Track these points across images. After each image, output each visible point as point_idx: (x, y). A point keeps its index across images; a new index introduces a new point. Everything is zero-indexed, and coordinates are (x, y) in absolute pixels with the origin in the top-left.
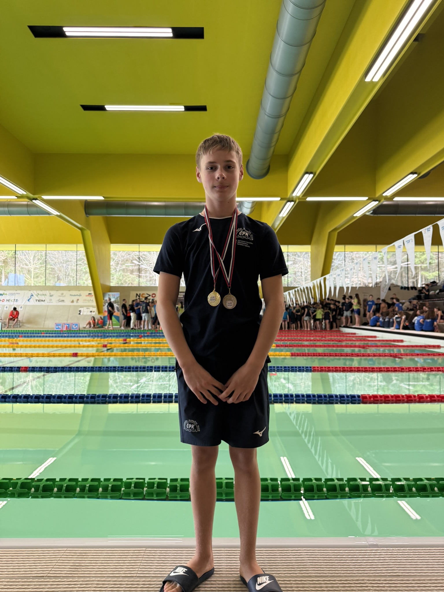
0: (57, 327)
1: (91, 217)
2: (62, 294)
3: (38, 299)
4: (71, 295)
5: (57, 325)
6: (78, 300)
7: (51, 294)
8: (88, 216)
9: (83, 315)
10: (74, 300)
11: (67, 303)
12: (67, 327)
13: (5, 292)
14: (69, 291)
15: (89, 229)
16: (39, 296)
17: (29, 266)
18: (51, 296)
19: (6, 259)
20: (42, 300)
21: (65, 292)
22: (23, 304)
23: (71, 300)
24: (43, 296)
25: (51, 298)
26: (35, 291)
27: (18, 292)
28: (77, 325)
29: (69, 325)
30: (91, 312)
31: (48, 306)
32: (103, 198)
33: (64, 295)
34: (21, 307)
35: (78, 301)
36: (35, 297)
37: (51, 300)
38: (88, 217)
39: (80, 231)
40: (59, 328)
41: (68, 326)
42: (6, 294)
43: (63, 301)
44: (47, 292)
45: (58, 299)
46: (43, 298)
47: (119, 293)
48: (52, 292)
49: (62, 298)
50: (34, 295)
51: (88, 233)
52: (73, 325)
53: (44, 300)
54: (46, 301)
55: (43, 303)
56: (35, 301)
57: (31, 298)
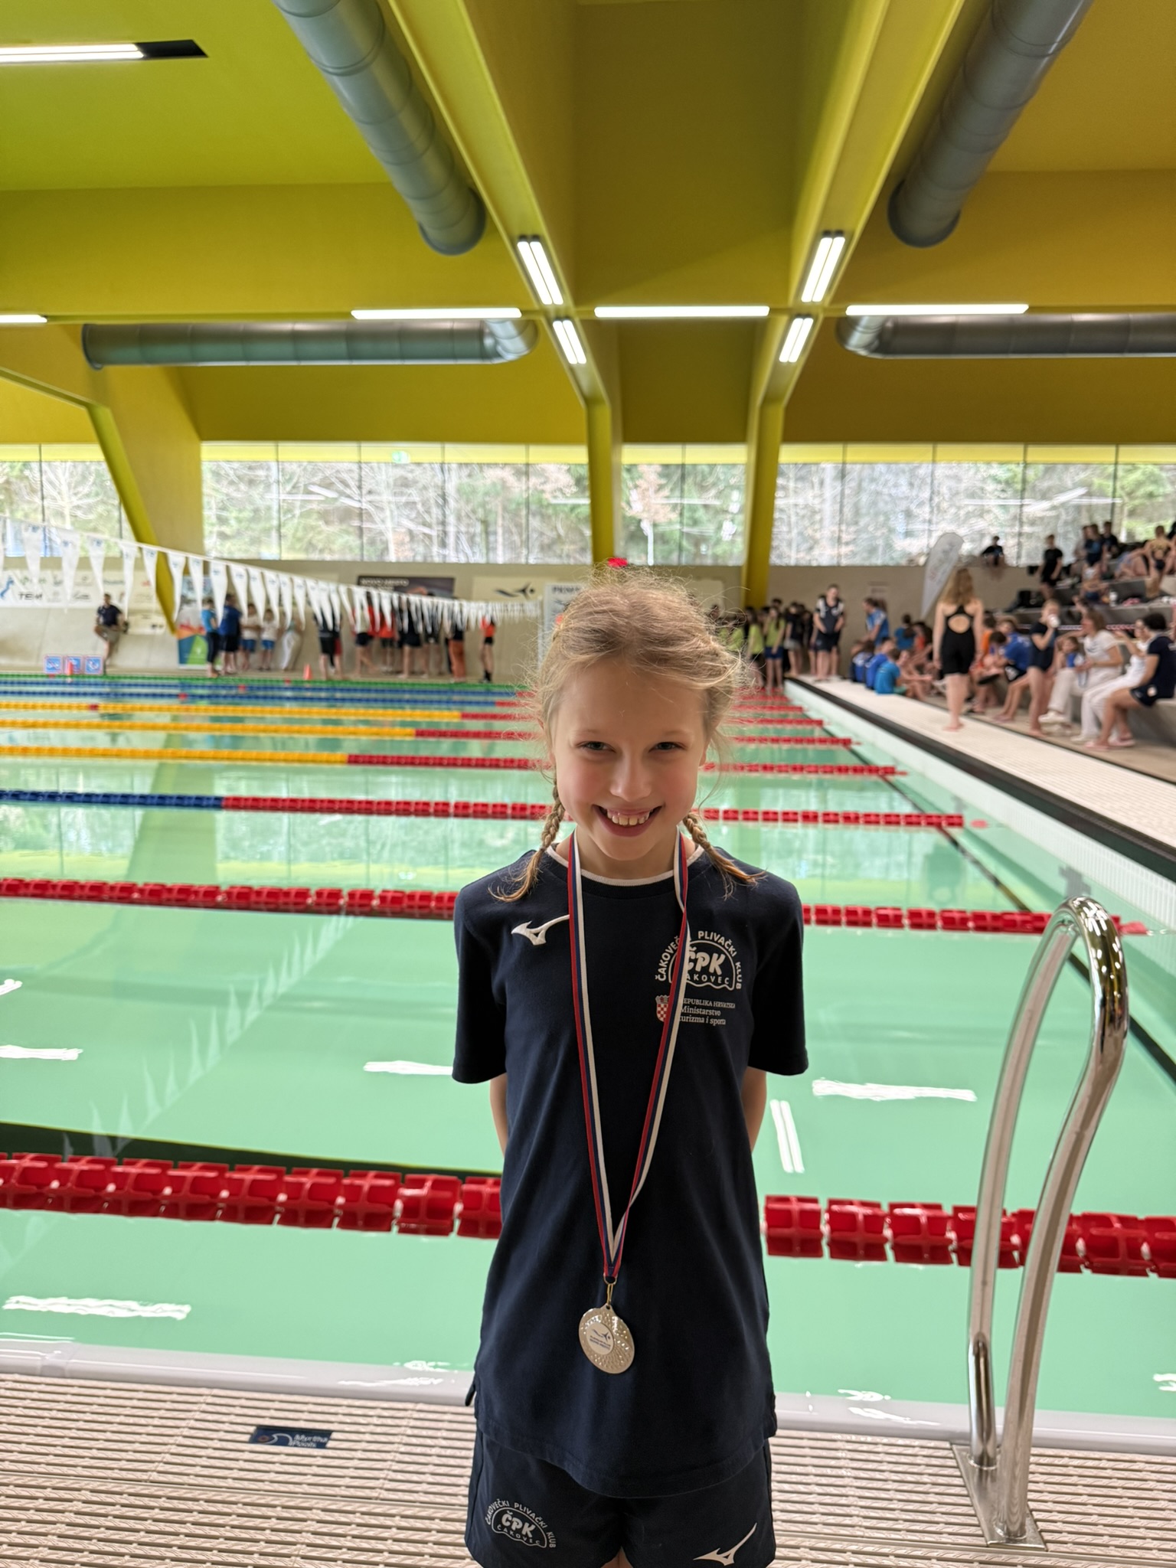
0: (51, 666)
1: (109, 370)
3: (25, 591)
5: (50, 660)
6: (122, 594)
7: (58, 579)
8: (98, 366)
12: (72, 666)
15: (107, 404)
16: (28, 584)
18: (60, 583)
20: (35, 595)
24: (39, 585)
25: (58, 589)
26: (18, 572)
29: (77, 660)
30: (154, 626)
31: (48, 610)
33: (88, 581)
35: (123, 598)
36: (18, 587)
37: (56, 594)
38: (98, 369)
39: (83, 409)
40: (54, 668)
41: (74, 663)
43: (86, 597)
44: (51, 574)
45: (75, 592)
46: (37, 589)
48: (61, 574)
49: (83, 590)
50: (16, 581)
51: (105, 414)
52: (89, 660)
53: (41, 596)
54: (44, 597)
55: (37, 603)
56: (18, 597)
57: (8, 588)
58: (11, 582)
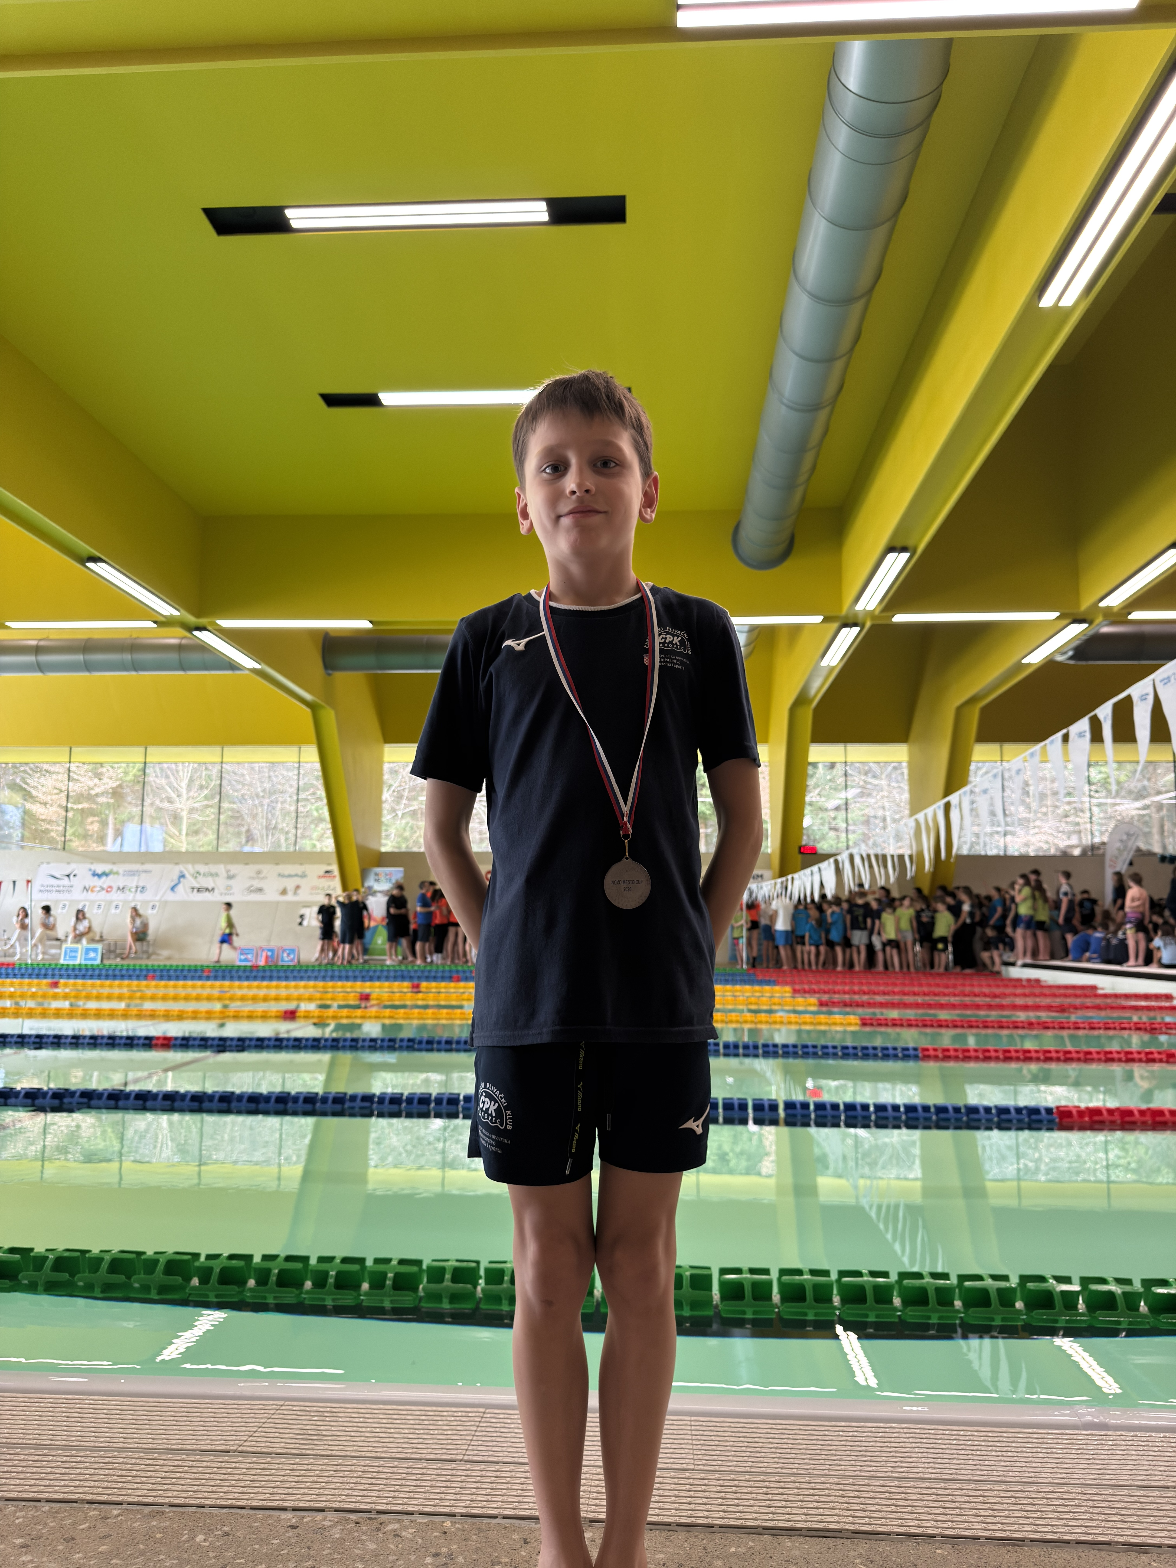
1: (339, 676)
2: (259, 872)
3: (197, 886)
4: (279, 875)
6: (298, 887)
7: (231, 873)
8: (330, 672)
9: (308, 926)
10: (289, 888)
11: (271, 895)
12: (267, 957)
13: (115, 868)
14: (277, 864)
15: (333, 708)
16: (200, 878)
17: (177, 805)
18: (230, 877)
19: (120, 786)
20: (207, 890)
21: (266, 869)
22: (158, 898)
23: (281, 888)
24: (210, 879)
25: (231, 882)
26: (190, 867)
27: (147, 867)
28: (293, 951)
29: (272, 951)
32: (370, 626)
33: (262, 876)
34: (153, 907)
35: (299, 891)
36: (190, 881)
37: (229, 888)
38: (329, 675)
39: (308, 710)
40: (246, 960)
41: (269, 954)
42: (117, 873)
43: (260, 890)
44: (221, 869)
45: (247, 885)
46: (209, 883)
47: (401, 869)
48: (234, 869)
49: (257, 884)
50: (187, 875)
51: (329, 715)
52: (284, 951)
53: (213, 889)
54: (216, 891)
55: (207, 896)
56: (189, 890)
57: (179, 882)
58: (183, 876)
